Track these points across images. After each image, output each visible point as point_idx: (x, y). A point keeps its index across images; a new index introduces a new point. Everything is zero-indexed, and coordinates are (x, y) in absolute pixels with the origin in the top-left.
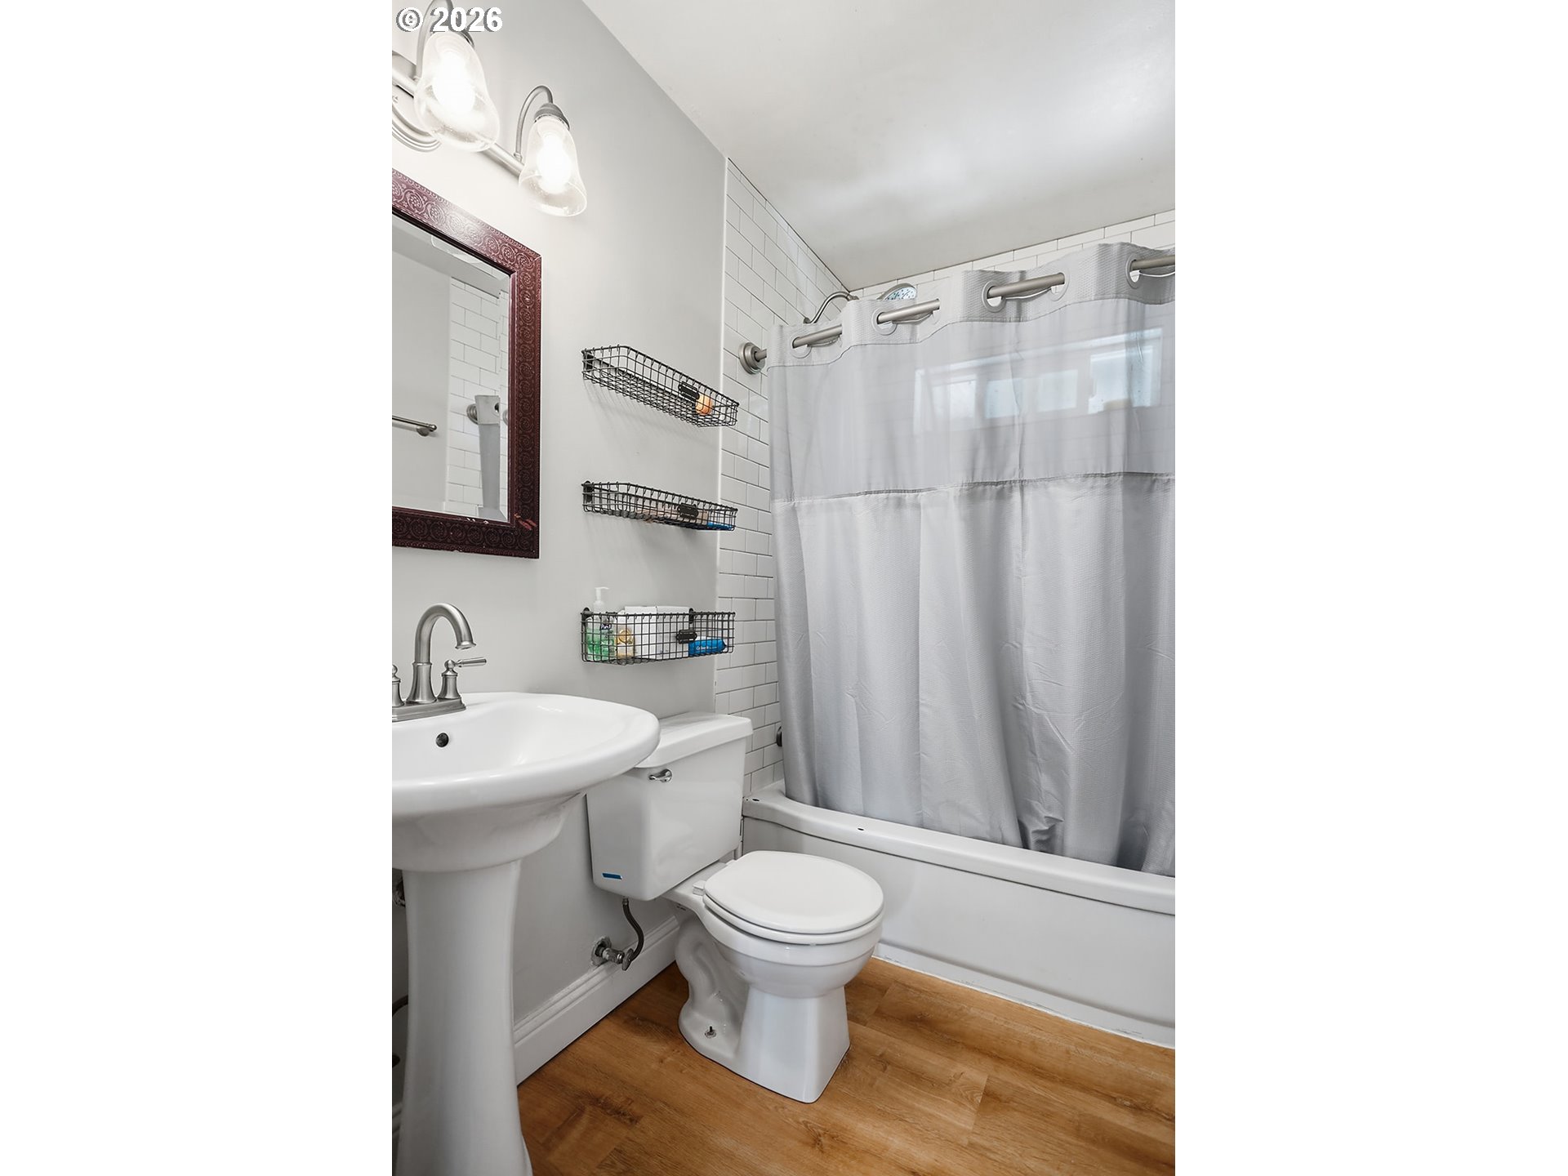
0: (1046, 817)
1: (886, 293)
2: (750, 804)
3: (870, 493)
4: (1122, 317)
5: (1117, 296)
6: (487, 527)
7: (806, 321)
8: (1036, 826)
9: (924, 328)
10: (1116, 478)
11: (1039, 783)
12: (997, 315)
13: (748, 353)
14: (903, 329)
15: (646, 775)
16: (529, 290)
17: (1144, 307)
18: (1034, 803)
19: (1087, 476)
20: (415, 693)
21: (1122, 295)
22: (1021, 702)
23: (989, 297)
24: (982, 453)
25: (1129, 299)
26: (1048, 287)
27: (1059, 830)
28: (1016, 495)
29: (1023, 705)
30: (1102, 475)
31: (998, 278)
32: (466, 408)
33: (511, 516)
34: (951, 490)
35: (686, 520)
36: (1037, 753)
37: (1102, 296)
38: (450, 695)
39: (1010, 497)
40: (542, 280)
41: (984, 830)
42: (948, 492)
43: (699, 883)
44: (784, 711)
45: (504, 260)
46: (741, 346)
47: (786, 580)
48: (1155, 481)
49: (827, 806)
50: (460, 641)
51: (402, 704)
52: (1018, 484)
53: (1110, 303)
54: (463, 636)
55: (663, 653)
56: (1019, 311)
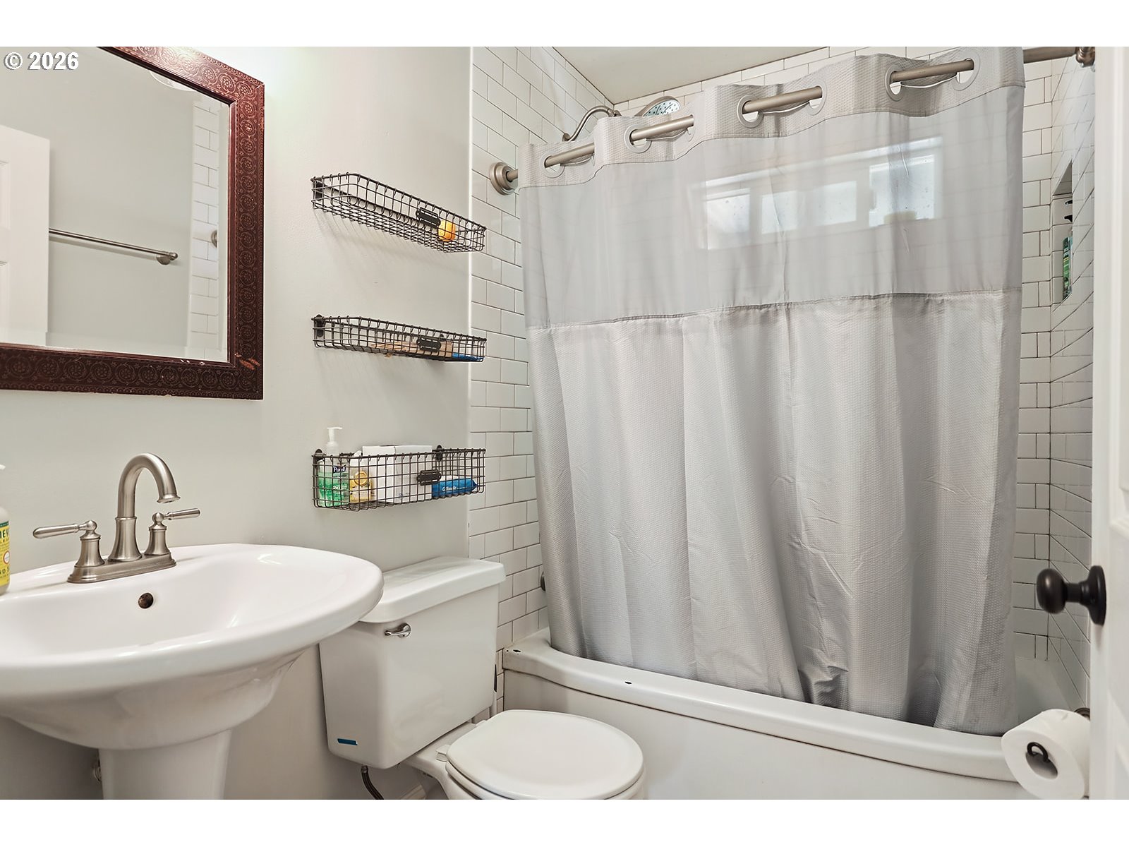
0: (829, 667)
1: (648, 106)
2: (511, 655)
3: (628, 319)
4: (884, 130)
5: (878, 109)
6: (204, 368)
7: (566, 138)
8: (818, 676)
9: (680, 145)
10: (885, 300)
11: (820, 629)
12: (754, 130)
13: (499, 173)
14: (659, 146)
15: (381, 630)
16: (251, 119)
17: (908, 121)
18: (817, 651)
19: (854, 298)
20: (118, 550)
21: (883, 109)
22: (797, 541)
23: (744, 112)
24: (743, 274)
25: (890, 112)
26: (806, 101)
27: (843, 682)
28: (782, 319)
29: (799, 544)
30: (870, 298)
31: (754, 92)
32: (210, 235)
33: (231, 356)
34: (712, 316)
35: (427, 353)
36: (817, 595)
37: (861, 109)
38: (158, 551)
39: (776, 321)
40: (266, 108)
41: (761, 683)
42: (708, 318)
43: (442, 748)
44: (545, 554)
45: (222, 89)
46: (491, 168)
47: (543, 412)
48: (928, 302)
49: (595, 657)
50: (162, 493)
51: (102, 562)
52: (784, 308)
53: (870, 117)
54: (167, 488)
55: (402, 496)
56: (778, 125)
